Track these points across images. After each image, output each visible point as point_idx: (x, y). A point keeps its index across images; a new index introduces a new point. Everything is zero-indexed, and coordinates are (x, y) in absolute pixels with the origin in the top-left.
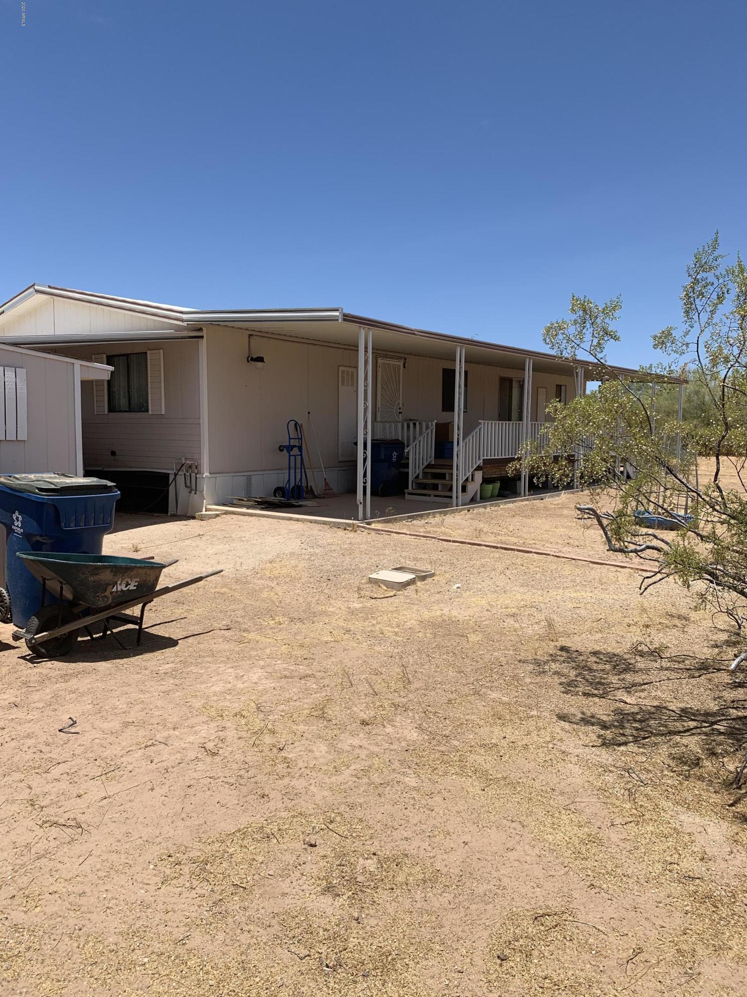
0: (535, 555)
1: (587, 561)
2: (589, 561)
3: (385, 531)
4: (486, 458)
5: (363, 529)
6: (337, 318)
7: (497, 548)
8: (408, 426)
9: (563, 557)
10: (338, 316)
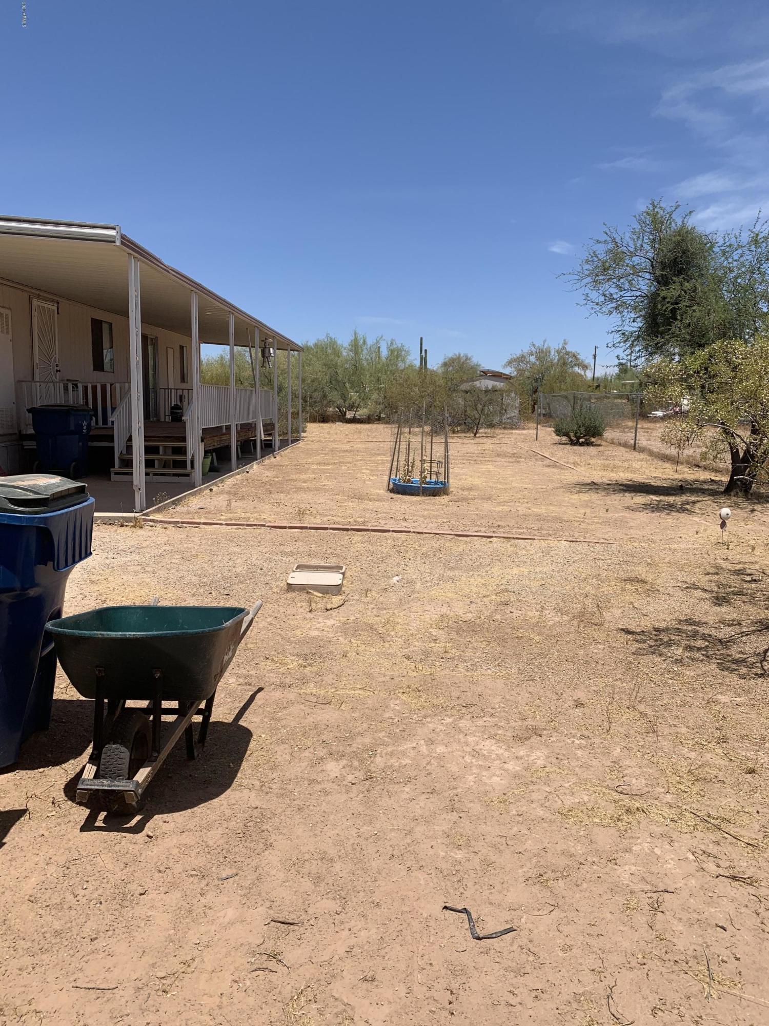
0: (394, 533)
1: (452, 535)
2: (454, 535)
3: (188, 523)
4: (206, 427)
5: (152, 524)
6: (113, 239)
7: (347, 530)
8: (66, 389)
9: (426, 533)
10: (114, 237)
